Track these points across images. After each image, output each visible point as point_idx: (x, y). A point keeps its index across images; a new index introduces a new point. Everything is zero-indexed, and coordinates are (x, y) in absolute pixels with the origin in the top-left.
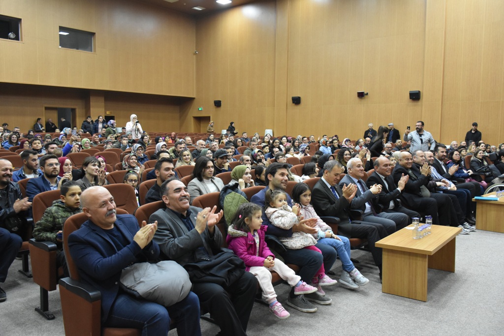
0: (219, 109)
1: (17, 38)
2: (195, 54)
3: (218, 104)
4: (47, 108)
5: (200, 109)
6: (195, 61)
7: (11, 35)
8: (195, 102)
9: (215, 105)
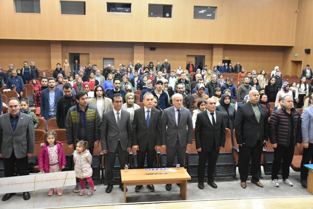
0: (308, 55)
1: (170, 16)
2: (297, 12)
3: (308, 51)
4: (187, 56)
5: (296, 55)
6: (296, 18)
7: (167, 15)
8: (294, 49)
9: (306, 53)
